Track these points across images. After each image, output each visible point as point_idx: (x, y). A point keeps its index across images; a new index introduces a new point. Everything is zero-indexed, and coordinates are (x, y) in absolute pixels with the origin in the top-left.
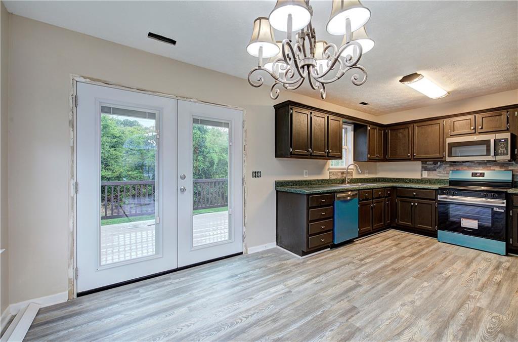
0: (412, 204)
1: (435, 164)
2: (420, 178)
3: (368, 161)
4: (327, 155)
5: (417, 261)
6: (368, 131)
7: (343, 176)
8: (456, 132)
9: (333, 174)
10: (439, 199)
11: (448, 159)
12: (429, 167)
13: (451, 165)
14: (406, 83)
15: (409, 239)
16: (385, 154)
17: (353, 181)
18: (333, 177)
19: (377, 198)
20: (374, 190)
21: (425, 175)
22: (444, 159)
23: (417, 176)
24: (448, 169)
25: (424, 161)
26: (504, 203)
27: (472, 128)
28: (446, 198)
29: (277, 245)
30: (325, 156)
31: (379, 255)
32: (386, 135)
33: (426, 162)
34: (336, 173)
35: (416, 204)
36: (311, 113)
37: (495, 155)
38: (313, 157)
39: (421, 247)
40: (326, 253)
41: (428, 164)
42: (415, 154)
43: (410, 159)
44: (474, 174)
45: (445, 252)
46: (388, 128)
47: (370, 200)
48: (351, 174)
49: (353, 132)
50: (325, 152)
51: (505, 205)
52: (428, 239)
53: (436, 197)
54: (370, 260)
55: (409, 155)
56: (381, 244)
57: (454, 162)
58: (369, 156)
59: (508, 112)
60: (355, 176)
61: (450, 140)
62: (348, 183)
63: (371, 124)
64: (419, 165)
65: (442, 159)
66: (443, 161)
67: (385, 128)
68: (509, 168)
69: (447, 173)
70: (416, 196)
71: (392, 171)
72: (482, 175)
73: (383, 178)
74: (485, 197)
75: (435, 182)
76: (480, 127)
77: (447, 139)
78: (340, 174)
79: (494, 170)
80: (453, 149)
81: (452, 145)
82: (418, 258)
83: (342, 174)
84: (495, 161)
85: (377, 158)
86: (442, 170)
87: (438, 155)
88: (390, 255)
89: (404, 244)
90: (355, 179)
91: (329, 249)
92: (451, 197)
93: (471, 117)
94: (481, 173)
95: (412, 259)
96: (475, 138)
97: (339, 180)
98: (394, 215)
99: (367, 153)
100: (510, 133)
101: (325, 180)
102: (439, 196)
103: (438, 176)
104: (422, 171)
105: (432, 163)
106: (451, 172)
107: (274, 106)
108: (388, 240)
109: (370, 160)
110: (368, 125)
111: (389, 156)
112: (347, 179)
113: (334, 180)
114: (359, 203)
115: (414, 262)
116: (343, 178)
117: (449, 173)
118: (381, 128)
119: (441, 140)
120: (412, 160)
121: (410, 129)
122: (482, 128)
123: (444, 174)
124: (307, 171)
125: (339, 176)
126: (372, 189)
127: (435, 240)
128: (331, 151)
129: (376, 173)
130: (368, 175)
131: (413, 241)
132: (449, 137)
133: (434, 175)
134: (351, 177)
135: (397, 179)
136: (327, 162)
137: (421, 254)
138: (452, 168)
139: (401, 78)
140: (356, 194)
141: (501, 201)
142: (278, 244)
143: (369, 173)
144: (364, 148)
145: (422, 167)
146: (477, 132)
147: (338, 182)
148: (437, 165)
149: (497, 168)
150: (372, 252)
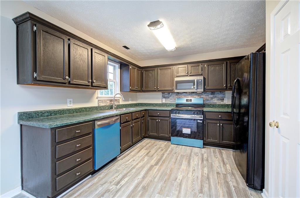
0: (157, 121)
1: (169, 94)
2: (161, 103)
3: (129, 92)
4: (90, 84)
5: (160, 169)
6: (130, 69)
7: (111, 103)
8: (179, 74)
9: (102, 102)
10: (171, 117)
11: (176, 91)
12: (166, 96)
13: (176, 95)
14: (152, 28)
15: (156, 146)
16: (142, 87)
17: (119, 107)
18: (102, 104)
19: (135, 119)
20: (133, 113)
21: (164, 101)
22: (173, 91)
23: (159, 102)
24: (175, 97)
25: (163, 92)
26: (202, 117)
27: (187, 72)
28: (175, 116)
29: (22, 189)
30: (89, 86)
31: (134, 170)
32: (142, 74)
33: (164, 92)
34: (105, 101)
35: (159, 121)
36: (69, 39)
37: (197, 89)
38: (72, 85)
39: (163, 152)
40: (85, 183)
41: (165, 94)
42: (158, 88)
43: (156, 91)
44: (187, 100)
45: (176, 153)
46: (143, 69)
47: (130, 121)
48: (119, 101)
49: (120, 69)
50: (89, 82)
51: (202, 118)
52: (166, 143)
53: (170, 115)
54: (126, 179)
55: (155, 88)
56: (137, 155)
57: (178, 93)
58: (131, 88)
59: (202, 64)
60: (121, 103)
61: (177, 79)
62: (115, 109)
63: (132, 65)
64: (160, 94)
65: (172, 91)
66: (172, 92)
67: (142, 69)
68: (202, 97)
69: (174, 100)
70: (159, 116)
71: (146, 98)
72: (191, 100)
73: (141, 103)
74: (194, 114)
75: (169, 106)
76: (190, 72)
77: (175, 78)
78: (109, 101)
79: (195, 97)
80: (178, 85)
81: (178, 82)
82: (161, 165)
83: (110, 101)
84: (196, 92)
85: (136, 90)
86: (172, 98)
87: (170, 89)
88: (143, 167)
89: (153, 151)
90: (121, 105)
91: (91, 176)
92: (177, 115)
93: (186, 66)
94: (190, 99)
95: (157, 167)
96: (188, 78)
97: (107, 106)
98: (147, 129)
99: (129, 86)
100: (203, 77)
101: (94, 107)
102: (171, 115)
103: (170, 101)
104: (162, 98)
105: (167, 93)
106: (176, 99)
107: (13, 20)
108: (142, 150)
109: (132, 91)
110: (130, 65)
111: (144, 89)
112: (114, 106)
113: (103, 106)
114: (120, 126)
115: (159, 170)
116: (112, 104)
117: (175, 100)
118: (139, 69)
119: (172, 79)
120: (157, 91)
121: (156, 70)
122: (191, 73)
123: (173, 100)
124: (72, 100)
125: (108, 103)
126: (132, 113)
127: (170, 143)
128: (95, 81)
129: (136, 100)
130: (131, 102)
131: (158, 146)
132: (176, 77)
133: (169, 101)
134: (118, 104)
135: (149, 104)
136: (95, 91)
137: (162, 160)
138: (177, 97)
139: (149, 23)
140: (118, 119)
141: (201, 116)
142: (24, 188)
143: (132, 100)
144: (127, 82)
145: (162, 96)
146: (189, 75)
147: (107, 108)
148: (170, 95)
149: (197, 97)
150: (129, 168)
